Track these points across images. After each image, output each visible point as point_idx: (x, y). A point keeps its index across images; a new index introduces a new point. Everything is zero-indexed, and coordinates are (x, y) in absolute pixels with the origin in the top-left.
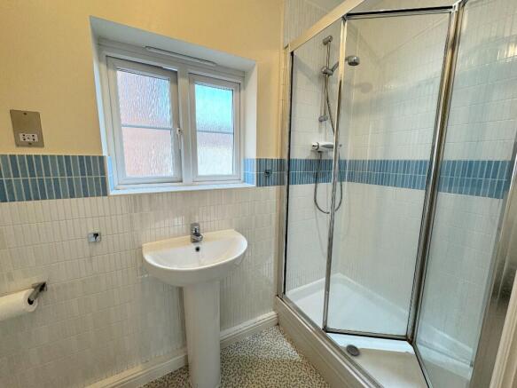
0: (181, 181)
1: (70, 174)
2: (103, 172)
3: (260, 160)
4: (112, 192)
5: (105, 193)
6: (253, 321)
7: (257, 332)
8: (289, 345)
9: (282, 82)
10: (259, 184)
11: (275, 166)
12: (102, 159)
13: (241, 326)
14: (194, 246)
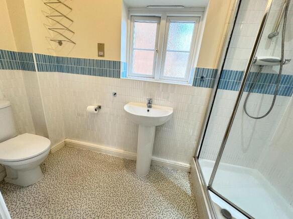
0: (154, 78)
1: (110, 68)
2: (120, 69)
3: (199, 68)
4: (121, 77)
5: (119, 78)
6: (175, 162)
7: (175, 169)
8: (189, 185)
9: (231, 8)
10: (194, 85)
11: (210, 73)
12: (120, 62)
13: (167, 161)
14: (147, 109)
